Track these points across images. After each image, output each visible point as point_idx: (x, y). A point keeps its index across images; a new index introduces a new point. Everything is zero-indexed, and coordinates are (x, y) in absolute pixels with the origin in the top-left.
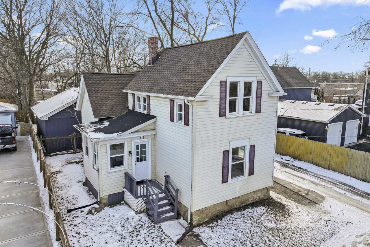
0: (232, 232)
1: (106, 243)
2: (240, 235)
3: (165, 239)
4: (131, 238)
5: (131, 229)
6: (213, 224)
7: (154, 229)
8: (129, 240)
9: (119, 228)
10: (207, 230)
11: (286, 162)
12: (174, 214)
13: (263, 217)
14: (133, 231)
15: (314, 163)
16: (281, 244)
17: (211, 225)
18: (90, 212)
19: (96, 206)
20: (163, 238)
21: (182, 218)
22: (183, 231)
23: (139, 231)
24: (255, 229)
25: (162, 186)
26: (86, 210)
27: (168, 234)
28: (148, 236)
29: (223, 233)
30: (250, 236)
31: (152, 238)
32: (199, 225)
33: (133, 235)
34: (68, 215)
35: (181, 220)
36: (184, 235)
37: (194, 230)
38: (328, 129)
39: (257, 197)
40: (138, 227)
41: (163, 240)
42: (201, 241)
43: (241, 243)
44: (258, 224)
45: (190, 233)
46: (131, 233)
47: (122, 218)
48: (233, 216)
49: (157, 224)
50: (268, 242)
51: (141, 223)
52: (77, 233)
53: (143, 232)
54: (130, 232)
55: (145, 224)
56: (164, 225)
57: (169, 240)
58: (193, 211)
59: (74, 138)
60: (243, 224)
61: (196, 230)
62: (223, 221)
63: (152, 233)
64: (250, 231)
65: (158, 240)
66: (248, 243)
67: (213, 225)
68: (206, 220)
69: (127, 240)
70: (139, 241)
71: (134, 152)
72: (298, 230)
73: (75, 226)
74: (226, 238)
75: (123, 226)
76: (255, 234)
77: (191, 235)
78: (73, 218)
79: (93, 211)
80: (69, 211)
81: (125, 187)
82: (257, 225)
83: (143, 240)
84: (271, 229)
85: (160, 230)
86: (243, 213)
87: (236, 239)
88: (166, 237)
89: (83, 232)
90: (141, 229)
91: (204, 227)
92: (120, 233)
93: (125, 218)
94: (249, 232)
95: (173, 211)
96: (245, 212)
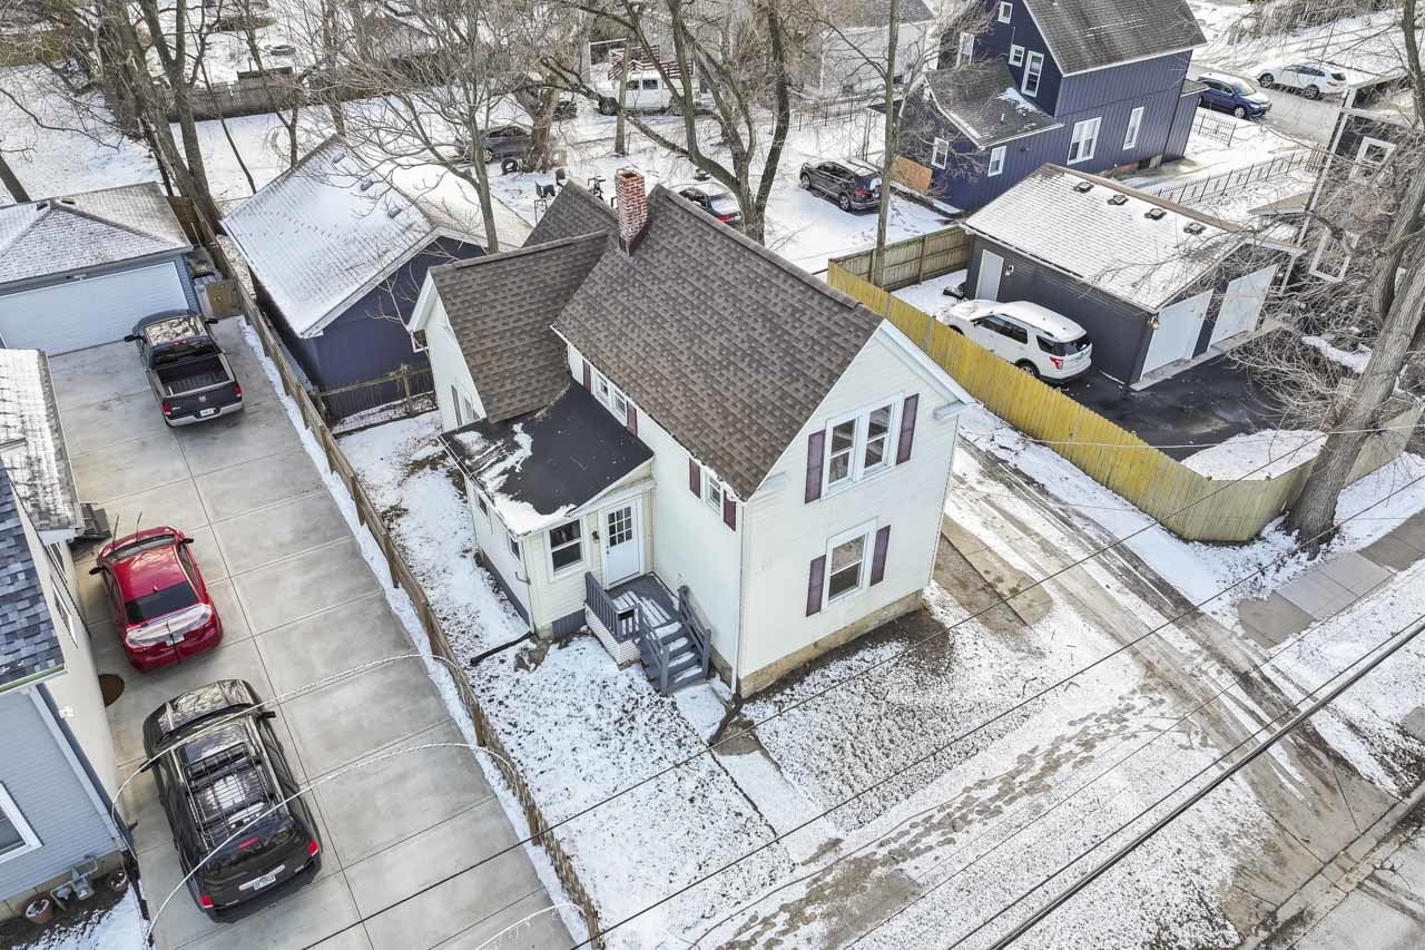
0: (819, 718)
1: (574, 750)
2: (835, 727)
3: (685, 737)
4: (620, 737)
5: (616, 715)
6: (783, 694)
7: (662, 710)
8: (615, 743)
9: (592, 711)
10: (770, 710)
11: (1001, 454)
12: (700, 670)
13: (889, 677)
14: (621, 718)
15: (1074, 460)
16: (913, 747)
17: (778, 697)
18: (520, 664)
19: (528, 643)
20: (681, 736)
21: (718, 676)
22: (722, 714)
23: (633, 719)
24: (869, 711)
25: (673, 598)
26: (511, 653)
27: (692, 724)
28: (653, 729)
29: (803, 721)
30: (854, 730)
31: (662, 736)
32: (753, 698)
33: (623, 729)
34: (475, 671)
35: (717, 682)
36: (724, 724)
37: (743, 711)
38: (1155, 326)
39: (889, 615)
40: (629, 707)
41: (683, 741)
42: (756, 738)
43: (835, 746)
44: (877, 698)
45: (736, 718)
46: (618, 724)
47: (593, 682)
48: (827, 672)
49: (667, 696)
50: (887, 743)
51: (634, 695)
52: (510, 724)
53: (642, 718)
54: (616, 722)
55: (642, 698)
56: (681, 697)
57: (694, 739)
58: (741, 677)
59: (402, 379)
60: (845, 698)
61: (749, 712)
62: (805, 685)
63: (659, 721)
64: (857, 716)
65: (674, 740)
66: (848, 747)
67: (783, 698)
69: (613, 741)
70: (636, 746)
71: (604, 529)
72: (956, 711)
73: (501, 703)
74: (806, 733)
75: (599, 706)
76: (866, 724)
77: (736, 723)
78: (489, 681)
79: (526, 659)
80: (475, 662)
81: (587, 601)
82: (874, 700)
83: (643, 741)
84: (901, 710)
85: (675, 713)
86: (849, 663)
87: (826, 737)
88: (688, 733)
89: (522, 723)
90: (636, 711)
91: (765, 702)
92: (596, 726)
93: (599, 681)
94: (854, 718)
95: (699, 662)
96: (854, 661)
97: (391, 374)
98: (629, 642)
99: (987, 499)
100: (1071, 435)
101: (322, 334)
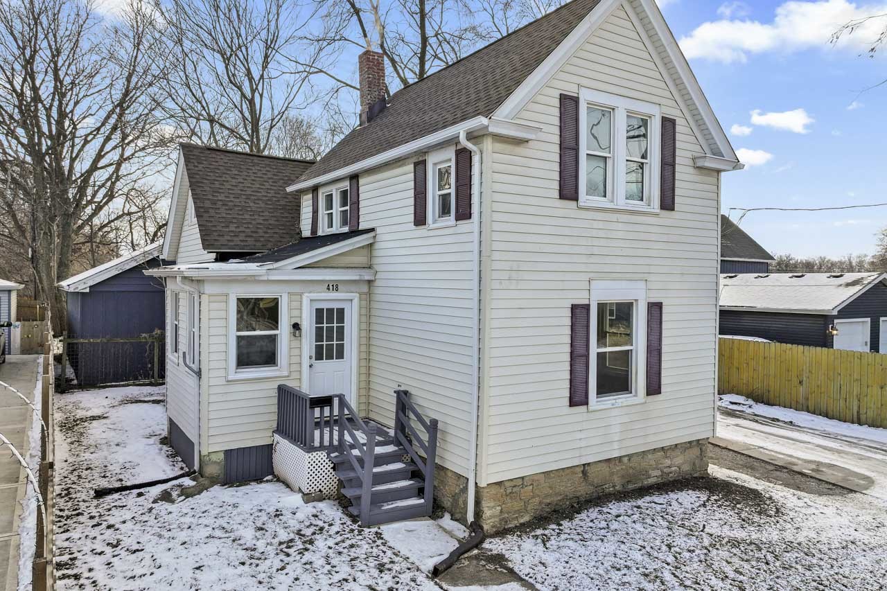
0: (610, 546)
1: (198, 568)
2: (637, 556)
3: (392, 562)
4: (282, 556)
5: (283, 536)
6: (545, 529)
7: (360, 537)
9: (248, 535)
10: (528, 544)
11: (734, 407)
12: (422, 501)
13: (700, 515)
14: (291, 541)
15: (811, 408)
16: (779, 581)
17: (539, 532)
18: (166, 497)
19: (187, 482)
20: (386, 560)
21: (447, 516)
22: (453, 546)
23: (311, 542)
24: (681, 541)
26: (156, 491)
27: (404, 552)
28: (340, 553)
29: (582, 551)
30: (670, 559)
31: (352, 560)
32: (501, 533)
33: (291, 551)
34: (95, 502)
35: (446, 521)
36: (456, 556)
37: (486, 545)
38: (835, 332)
39: (673, 469)
40: (308, 532)
41: (387, 566)
42: (511, 571)
43: (646, 575)
44: (691, 530)
45: (475, 552)
46: (283, 546)
47: (261, 511)
48: (605, 510)
49: (369, 528)
50: (732, 575)
51: (321, 524)
52: (108, 544)
53: (321, 543)
54: (281, 543)
55: (331, 525)
56: (388, 530)
57: (405, 565)
58: (483, 484)
60: (642, 529)
61: (494, 546)
62: (576, 521)
63: (352, 546)
64: (669, 547)
65: (372, 565)
66: (667, 576)
67: (546, 532)
68: (522, 521)
69: (268, 563)
70: (308, 566)
71: (308, 325)
72: (825, 548)
73: (109, 527)
74: (593, 563)
75: (262, 529)
76: (687, 555)
77: (477, 557)
78: (110, 510)
79: (174, 494)
80: (100, 494)
82: (688, 531)
83: (319, 562)
84: (735, 543)
85: (379, 542)
86: (635, 504)
87: (627, 567)
88: (396, 559)
89: (128, 542)
90: (317, 537)
91: (520, 536)
92: (248, 545)
93: (272, 510)
94: (664, 548)
95: (420, 492)
96: (641, 502)
97: (144, 335)
98: (322, 455)
99: (737, 425)
100: (801, 382)
101: (88, 290)
